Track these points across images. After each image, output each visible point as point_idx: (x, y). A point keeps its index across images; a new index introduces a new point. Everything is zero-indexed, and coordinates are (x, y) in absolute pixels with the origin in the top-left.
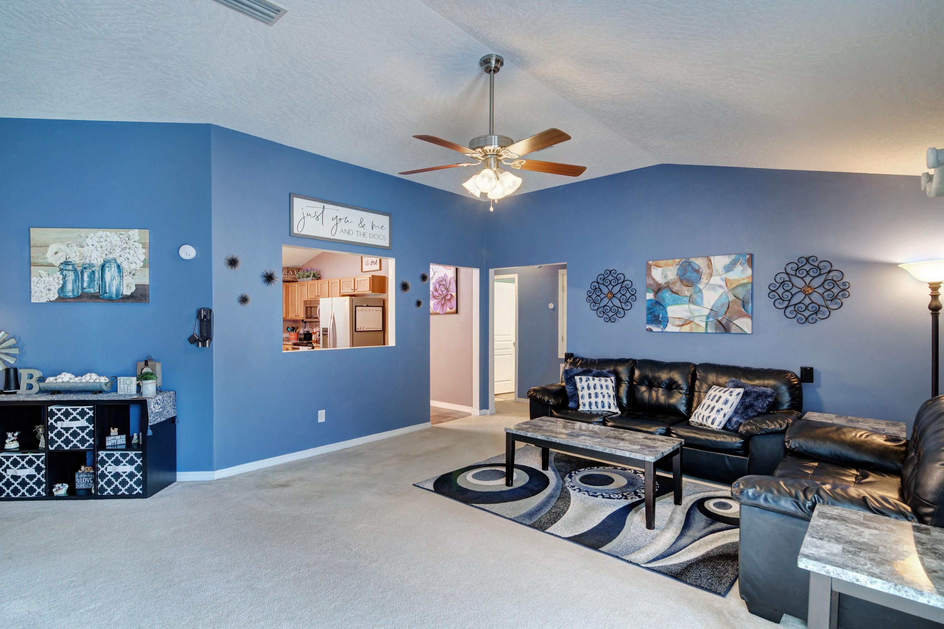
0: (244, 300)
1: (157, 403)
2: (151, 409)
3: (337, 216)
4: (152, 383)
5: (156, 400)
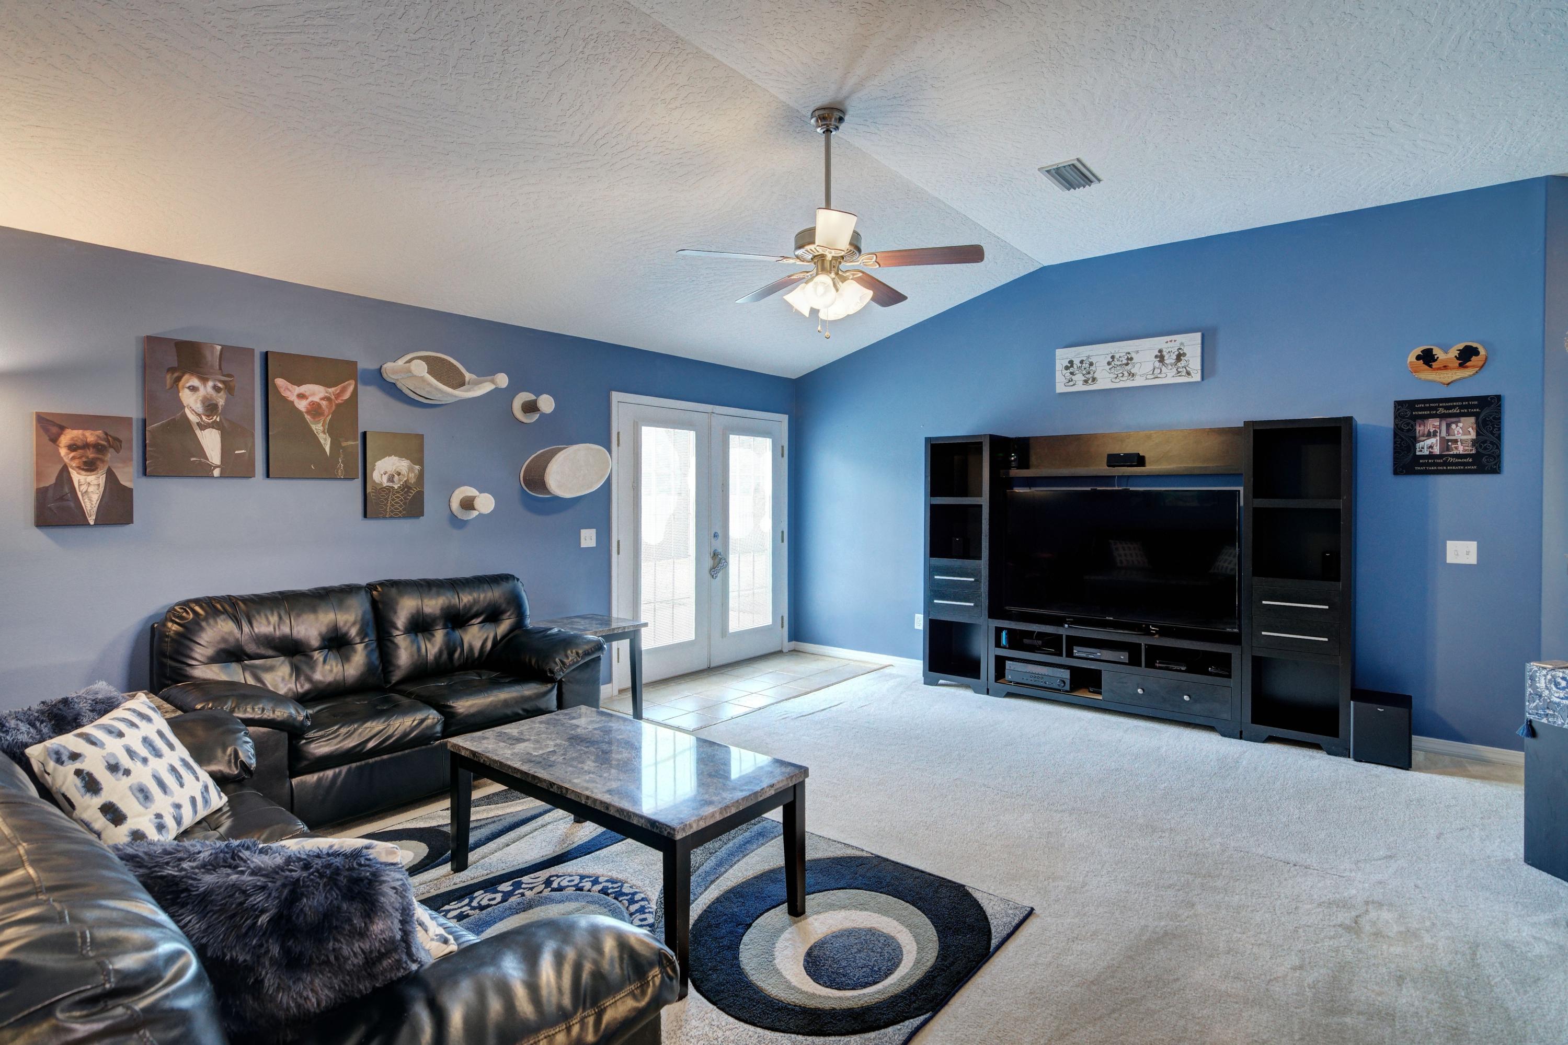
1: (1557, 684)
5: (1553, 677)
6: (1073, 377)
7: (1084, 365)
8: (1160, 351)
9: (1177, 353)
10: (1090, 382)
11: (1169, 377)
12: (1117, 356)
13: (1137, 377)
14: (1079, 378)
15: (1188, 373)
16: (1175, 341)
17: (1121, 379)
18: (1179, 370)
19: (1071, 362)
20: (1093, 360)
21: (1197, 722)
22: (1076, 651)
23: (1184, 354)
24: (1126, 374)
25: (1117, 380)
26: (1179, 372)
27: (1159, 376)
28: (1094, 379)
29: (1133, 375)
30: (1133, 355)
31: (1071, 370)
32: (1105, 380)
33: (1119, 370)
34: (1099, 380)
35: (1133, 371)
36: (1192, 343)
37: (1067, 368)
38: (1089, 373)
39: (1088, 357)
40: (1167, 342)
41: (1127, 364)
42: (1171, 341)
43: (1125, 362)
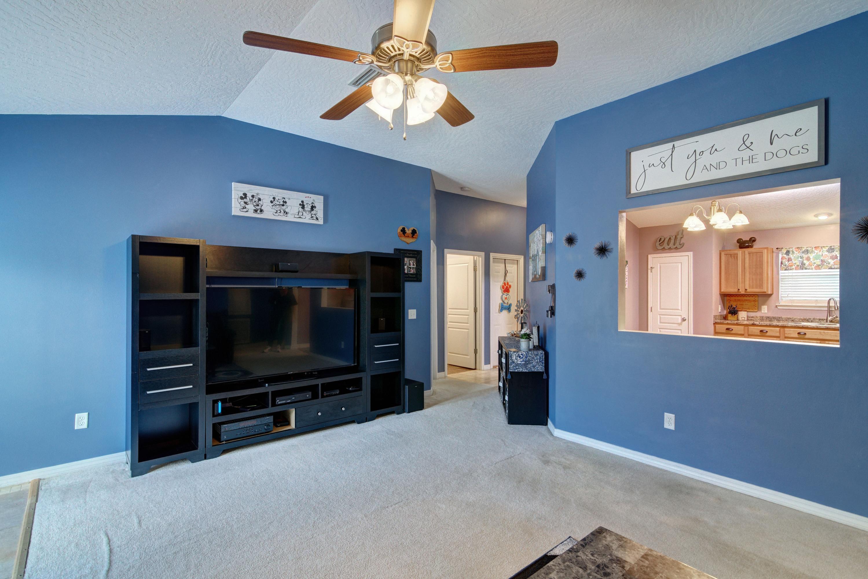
0: (580, 275)
1: (520, 357)
2: (512, 359)
3: (695, 151)
4: (524, 341)
5: (518, 354)
6: (247, 206)
7: (254, 199)
8: (302, 202)
9: (311, 205)
10: (259, 211)
11: (307, 219)
12: (277, 198)
13: (289, 215)
14: (251, 207)
15: (317, 219)
16: (310, 198)
17: (279, 214)
18: (312, 215)
19: (245, 195)
20: (260, 196)
21: (348, 421)
22: (278, 401)
23: (315, 207)
24: (282, 212)
25: (277, 214)
26: (312, 217)
27: (301, 217)
28: (261, 211)
29: (287, 213)
30: (286, 200)
31: (245, 200)
32: (269, 213)
33: (278, 208)
34: (265, 212)
35: (287, 210)
36: (319, 201)
37: (242, 198)
38: (258, 205)
39: (258, 194)
40: (306, 197)
41: (283, 205)
42: (308, 197)
43: (282, 203)
